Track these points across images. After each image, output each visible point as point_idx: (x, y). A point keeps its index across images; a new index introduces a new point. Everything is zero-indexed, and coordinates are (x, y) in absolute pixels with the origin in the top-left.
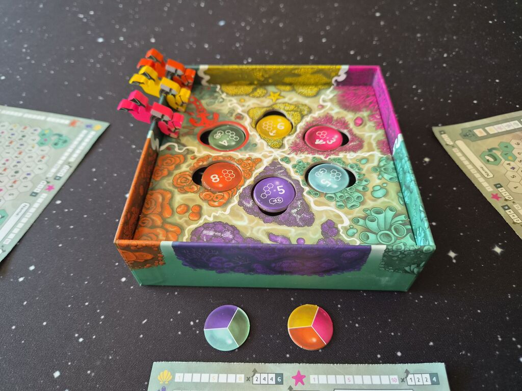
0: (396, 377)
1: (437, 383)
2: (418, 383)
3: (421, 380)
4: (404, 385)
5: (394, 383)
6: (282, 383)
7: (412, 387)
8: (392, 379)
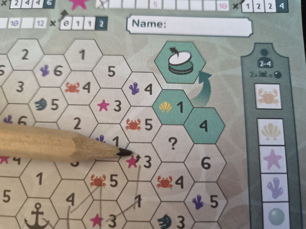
0: (227, 3)
1: (286, 10)
2: (256, 10)
3: (262, 7)
4: (237, 12)
5: (222, 10)
6: (52, 7)
7: (248, 15)
8: (220, 4)
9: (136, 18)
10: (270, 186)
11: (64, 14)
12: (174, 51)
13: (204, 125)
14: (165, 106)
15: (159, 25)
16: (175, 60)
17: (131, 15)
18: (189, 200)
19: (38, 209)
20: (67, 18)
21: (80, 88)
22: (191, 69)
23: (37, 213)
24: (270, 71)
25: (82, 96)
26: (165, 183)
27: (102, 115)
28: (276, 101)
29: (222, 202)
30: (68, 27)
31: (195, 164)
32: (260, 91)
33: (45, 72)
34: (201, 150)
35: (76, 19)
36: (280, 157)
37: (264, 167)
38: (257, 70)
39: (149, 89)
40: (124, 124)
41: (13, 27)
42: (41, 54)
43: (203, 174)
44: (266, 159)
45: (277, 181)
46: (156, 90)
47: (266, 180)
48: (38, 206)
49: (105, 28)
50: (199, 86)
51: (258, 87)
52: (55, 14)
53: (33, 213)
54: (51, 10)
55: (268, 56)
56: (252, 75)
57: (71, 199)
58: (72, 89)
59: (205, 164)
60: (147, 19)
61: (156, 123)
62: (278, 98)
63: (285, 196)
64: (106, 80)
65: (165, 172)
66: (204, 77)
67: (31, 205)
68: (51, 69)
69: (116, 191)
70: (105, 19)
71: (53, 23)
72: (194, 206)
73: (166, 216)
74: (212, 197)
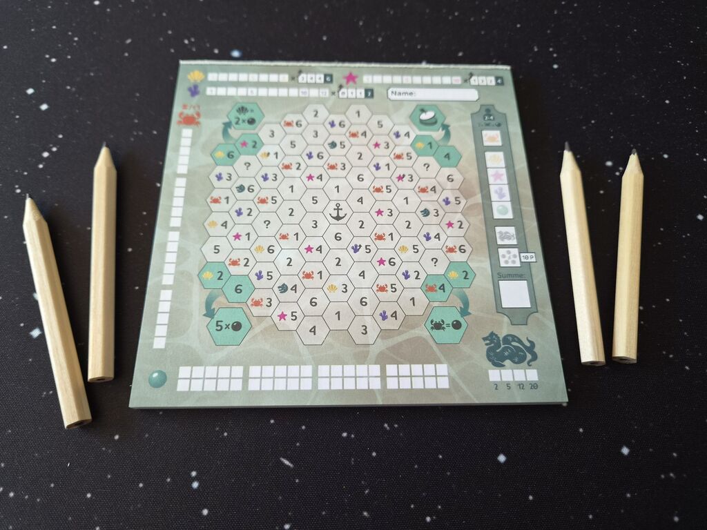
9: (394, 89)
10: (496, 192)
11: (341, 87)
12: (423, 111)
13: (447, 156)
14: (420, 145)
15: (411, 94)
16: (424, 116)
17: (389, 88)
18: (441, 200)
19: (338, 207)
20: (343, 90)
21: (360, 135)
22: (436, 122)
23: (338, 209)
24: (493, 123)
25: (361, 139)
26: (423, 190)
27: (377, 151)
28: (498, 141)
29: (463, 202)
30: (345, 96)
31: (443, 179)
32: (486, 135)
33: (332, 124)
34: (447, 171)
35: (350, 91)
36: (502, 175)
37: (491, 180)
38: (483, 122)
39: (408, 134)
40: (392, 156)
41: (303, 96)
42: (327, 113)
43: (449, 185)
44: (493, 176)
45: (501, 189)
46: (413, 136)
47: (493, 189)
48: (338, 205)
49: (372, 96)
50: (441, 133)
51: (484, 132)
52: (334, 87)
53: (335, 209)
54: (331, 85)
55: (491, 113)
56: (479, 125)
57: (361, 200)
58: (354, 135)
59: (450, 179)
60: (402, 90)
61: (414, 155)
62: (499, 139)
63: (508, 197)
64: (377, 130)
65: (423, 184)
66: (446, 127)
67: (333, 205)
68: (337, 123)
69: (391, 195)
70: (372, 91)
71: (333, 93)
72: (444, 203)
73: (425, 209)
74: (456, 198)
